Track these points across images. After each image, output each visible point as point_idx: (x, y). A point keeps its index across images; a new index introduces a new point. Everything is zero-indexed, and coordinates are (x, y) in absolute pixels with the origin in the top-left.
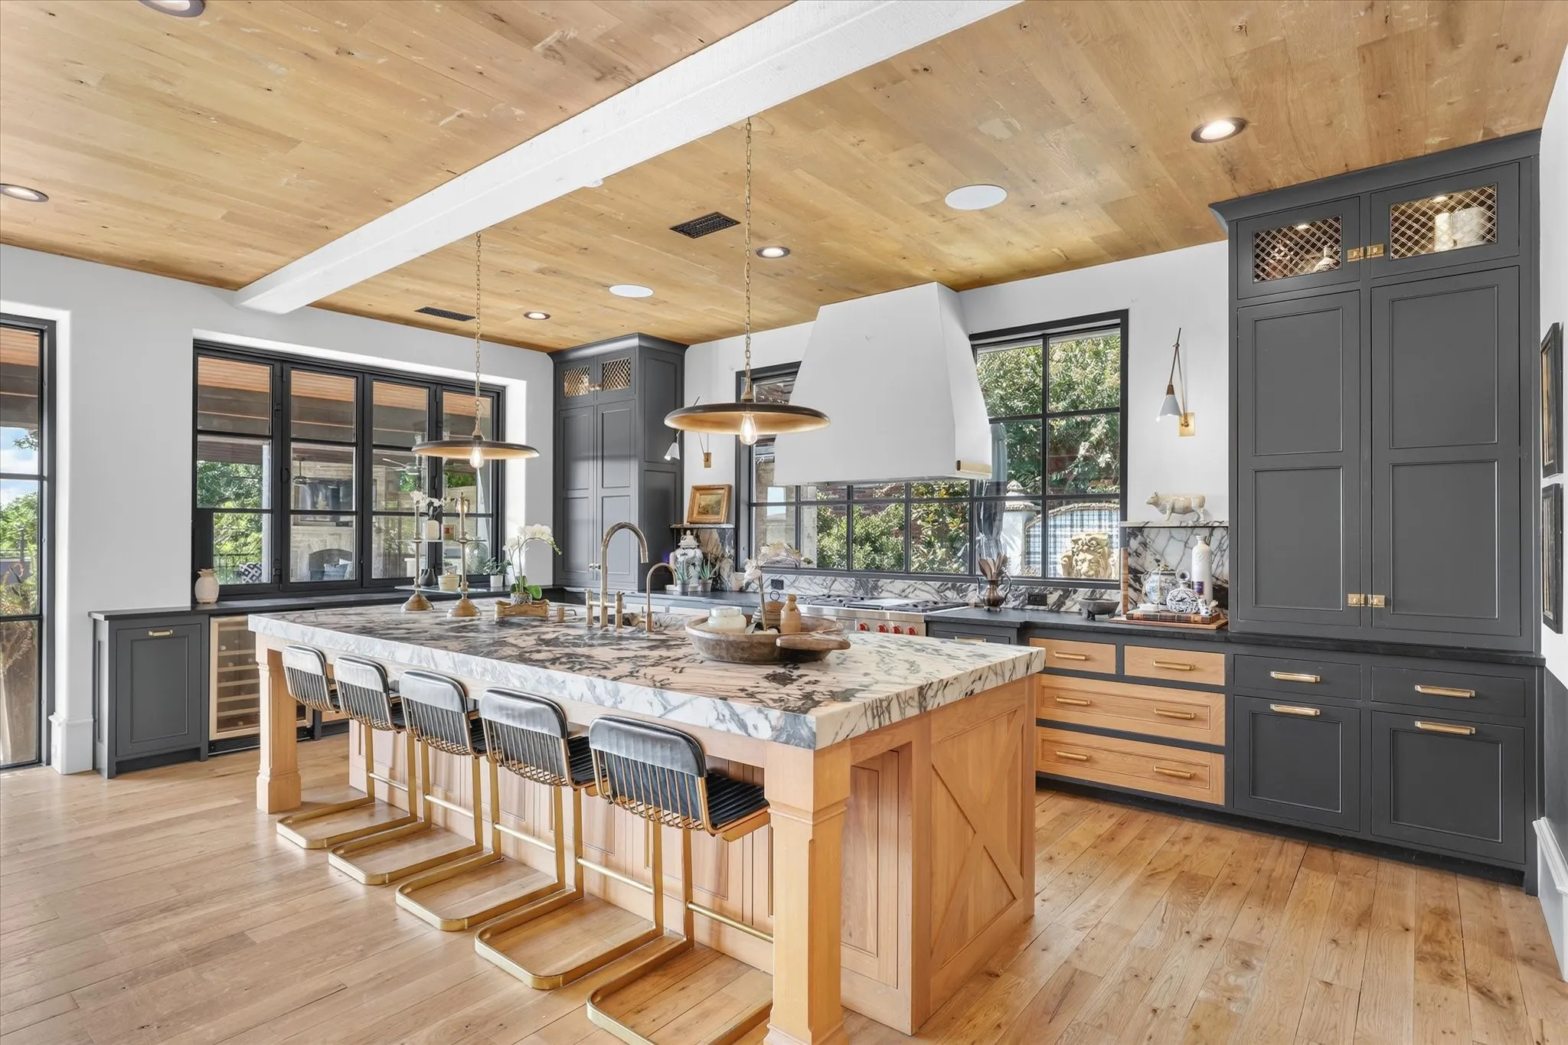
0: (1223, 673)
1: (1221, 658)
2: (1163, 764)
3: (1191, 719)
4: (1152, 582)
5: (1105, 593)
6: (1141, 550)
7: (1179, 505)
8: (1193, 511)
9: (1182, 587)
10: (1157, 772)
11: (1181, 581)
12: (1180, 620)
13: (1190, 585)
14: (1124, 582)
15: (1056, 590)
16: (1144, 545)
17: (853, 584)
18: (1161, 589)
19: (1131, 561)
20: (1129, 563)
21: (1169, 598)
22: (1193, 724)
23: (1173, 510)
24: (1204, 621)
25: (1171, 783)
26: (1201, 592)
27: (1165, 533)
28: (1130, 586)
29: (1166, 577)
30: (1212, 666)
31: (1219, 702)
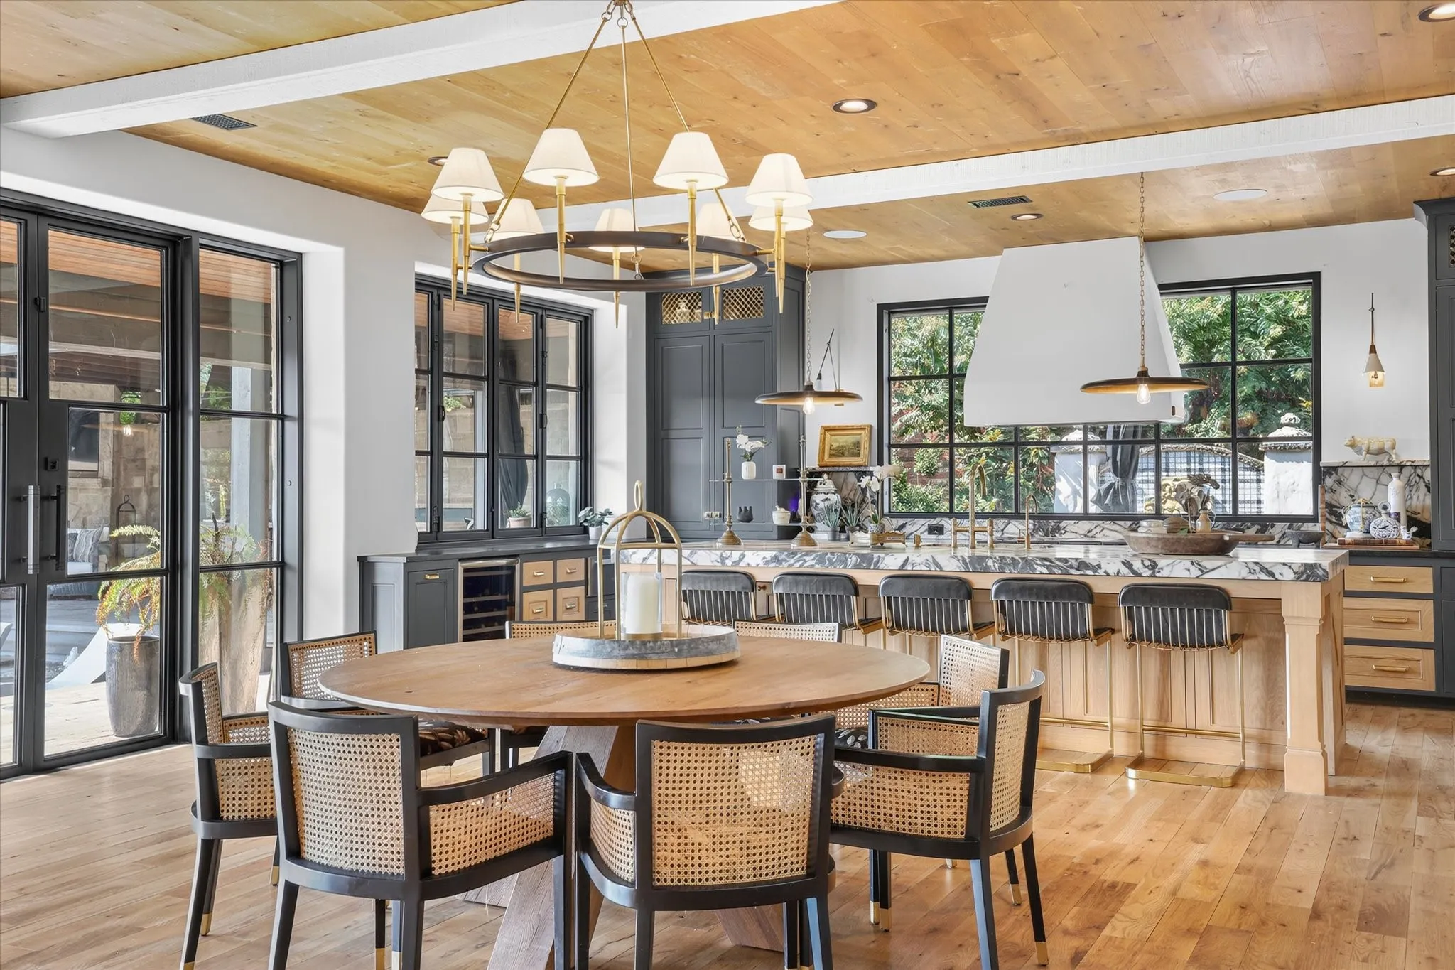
0: (1432, 583)
1: (1429, 571)
2: (1380, 662)
3: (1405, 623)
4: (1352, 515)
5: (1301, 526)
6: (1335, 487)
7: (1374, 447)
8: (1386, 452)
9: (1384, 517)
10: (1376, 670)
11: (1383, 512)
12: (1387, 543)
13: (1389, 515)
14: (1322, 516)
15: (1253, 525)
16: (1340, 482)
17: (1031, 526)
18: (1363, 519)
19: (1328, 497)
20: (1326, 499)
21: (1372, 525)
22: (1406, 626)
23: (1368, 452)
24: (1408, 543)
25: (1387, 677)
26: (1398, 520)
27: (1358, 472)
28: (1327, 519)
29: (1367, 509)
30: (1422, 578)
31: (1428, 606)
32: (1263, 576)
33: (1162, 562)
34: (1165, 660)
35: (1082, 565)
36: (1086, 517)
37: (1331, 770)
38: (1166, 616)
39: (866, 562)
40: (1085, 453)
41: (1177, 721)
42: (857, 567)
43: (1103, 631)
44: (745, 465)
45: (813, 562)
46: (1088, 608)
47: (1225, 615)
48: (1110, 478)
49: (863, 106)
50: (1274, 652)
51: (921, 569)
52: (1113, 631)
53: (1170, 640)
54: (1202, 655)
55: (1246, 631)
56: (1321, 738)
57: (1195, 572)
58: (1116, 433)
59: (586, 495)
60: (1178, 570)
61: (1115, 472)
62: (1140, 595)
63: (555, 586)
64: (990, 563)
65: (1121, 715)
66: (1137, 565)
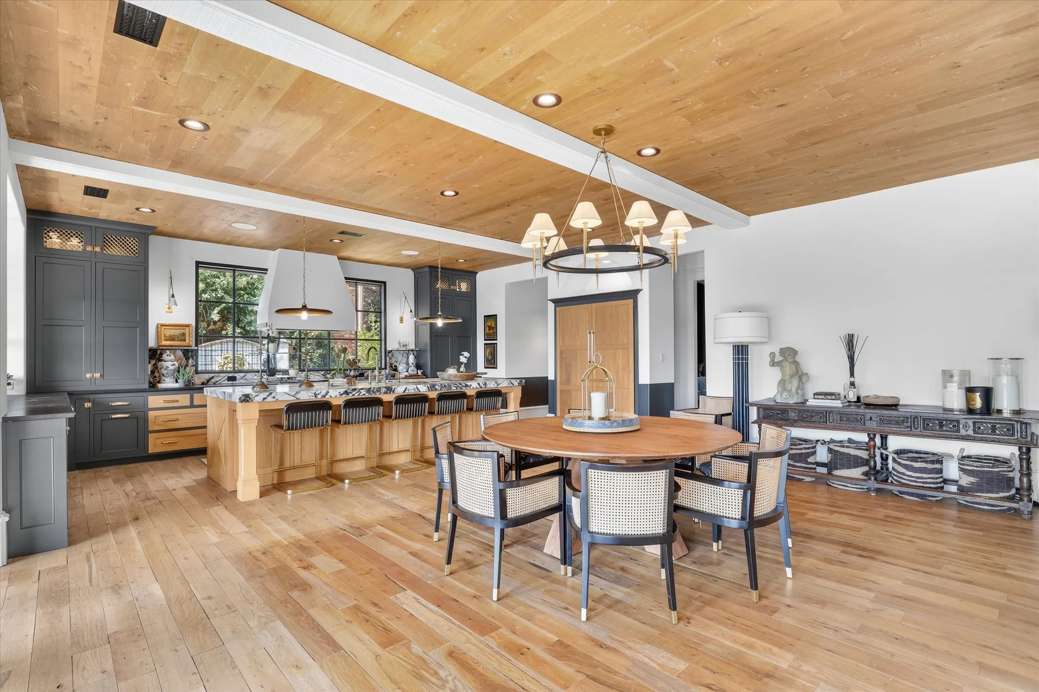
7: (404, 344)
8: (407, 346)
45: (365, 393)
49: (453, 193)
64: (437, 387)
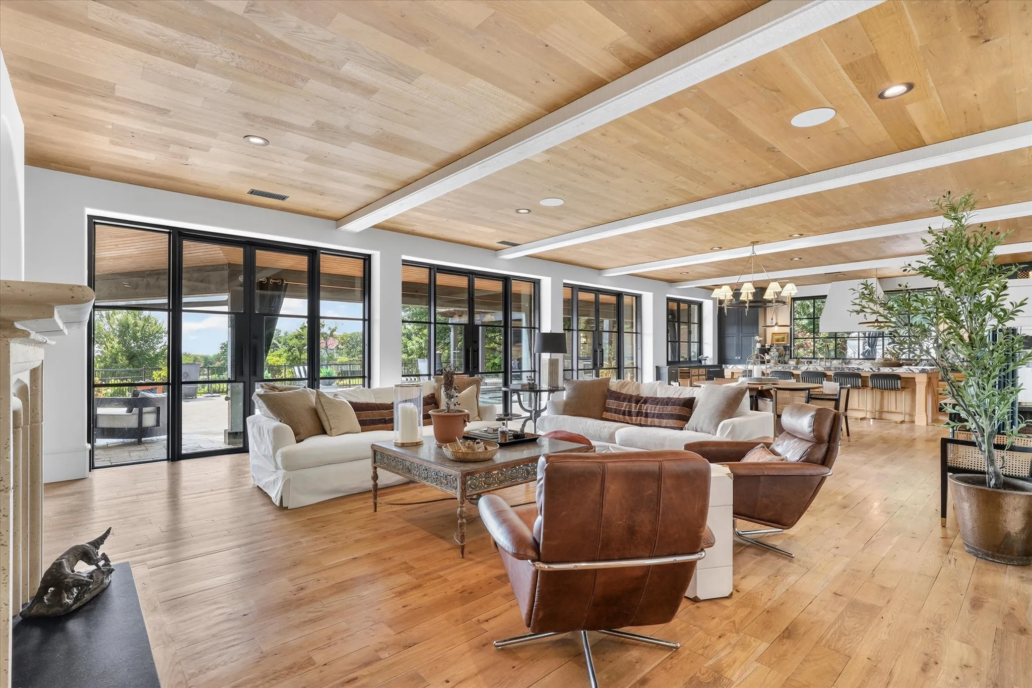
17: (841, 360)
32: (910, 372)
33: (881, 368)
34: (882, 393)
35: (858, 369)
36: (859, 359)
37: (930, 421)
38: (883, 382)
39: (796, 368)
40: (859, 340)
41: (885, 409)
42: (794, 369)
43: (865, 386)
44: (757, 344)
46: (860, 380)
47: (899, 381)
48: (867, 348)
50: (914, 392)
51: (812, 370)
52: (867, 386)
53: (883, 389)
54: (893, 393)
55: (906, 387)
56: (926, 411)
57: (891, 370)
58: (869, 334)
59: (700, 352)
60: (886, 370)
61: (869, 345)
62: (875, 376)
63: (699, 375)
64: (831, 368)
65: (869, 408)
66: (874, 369)
